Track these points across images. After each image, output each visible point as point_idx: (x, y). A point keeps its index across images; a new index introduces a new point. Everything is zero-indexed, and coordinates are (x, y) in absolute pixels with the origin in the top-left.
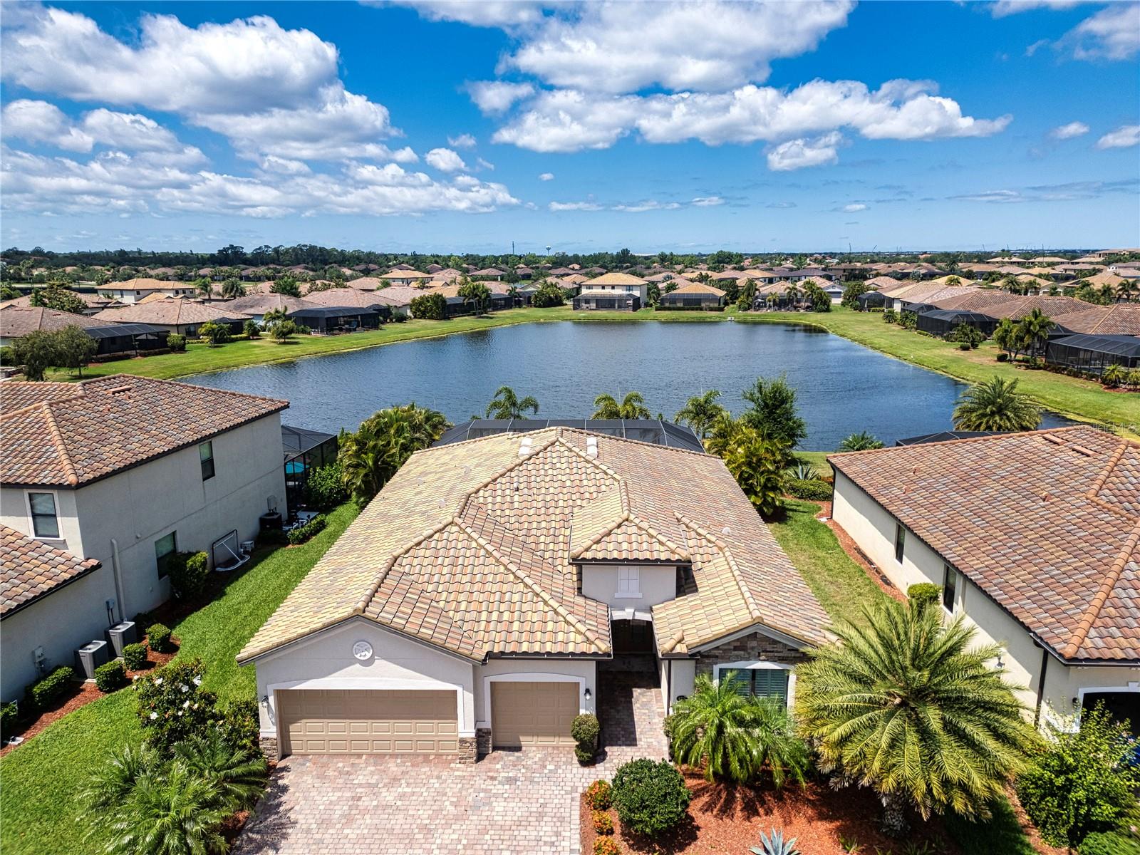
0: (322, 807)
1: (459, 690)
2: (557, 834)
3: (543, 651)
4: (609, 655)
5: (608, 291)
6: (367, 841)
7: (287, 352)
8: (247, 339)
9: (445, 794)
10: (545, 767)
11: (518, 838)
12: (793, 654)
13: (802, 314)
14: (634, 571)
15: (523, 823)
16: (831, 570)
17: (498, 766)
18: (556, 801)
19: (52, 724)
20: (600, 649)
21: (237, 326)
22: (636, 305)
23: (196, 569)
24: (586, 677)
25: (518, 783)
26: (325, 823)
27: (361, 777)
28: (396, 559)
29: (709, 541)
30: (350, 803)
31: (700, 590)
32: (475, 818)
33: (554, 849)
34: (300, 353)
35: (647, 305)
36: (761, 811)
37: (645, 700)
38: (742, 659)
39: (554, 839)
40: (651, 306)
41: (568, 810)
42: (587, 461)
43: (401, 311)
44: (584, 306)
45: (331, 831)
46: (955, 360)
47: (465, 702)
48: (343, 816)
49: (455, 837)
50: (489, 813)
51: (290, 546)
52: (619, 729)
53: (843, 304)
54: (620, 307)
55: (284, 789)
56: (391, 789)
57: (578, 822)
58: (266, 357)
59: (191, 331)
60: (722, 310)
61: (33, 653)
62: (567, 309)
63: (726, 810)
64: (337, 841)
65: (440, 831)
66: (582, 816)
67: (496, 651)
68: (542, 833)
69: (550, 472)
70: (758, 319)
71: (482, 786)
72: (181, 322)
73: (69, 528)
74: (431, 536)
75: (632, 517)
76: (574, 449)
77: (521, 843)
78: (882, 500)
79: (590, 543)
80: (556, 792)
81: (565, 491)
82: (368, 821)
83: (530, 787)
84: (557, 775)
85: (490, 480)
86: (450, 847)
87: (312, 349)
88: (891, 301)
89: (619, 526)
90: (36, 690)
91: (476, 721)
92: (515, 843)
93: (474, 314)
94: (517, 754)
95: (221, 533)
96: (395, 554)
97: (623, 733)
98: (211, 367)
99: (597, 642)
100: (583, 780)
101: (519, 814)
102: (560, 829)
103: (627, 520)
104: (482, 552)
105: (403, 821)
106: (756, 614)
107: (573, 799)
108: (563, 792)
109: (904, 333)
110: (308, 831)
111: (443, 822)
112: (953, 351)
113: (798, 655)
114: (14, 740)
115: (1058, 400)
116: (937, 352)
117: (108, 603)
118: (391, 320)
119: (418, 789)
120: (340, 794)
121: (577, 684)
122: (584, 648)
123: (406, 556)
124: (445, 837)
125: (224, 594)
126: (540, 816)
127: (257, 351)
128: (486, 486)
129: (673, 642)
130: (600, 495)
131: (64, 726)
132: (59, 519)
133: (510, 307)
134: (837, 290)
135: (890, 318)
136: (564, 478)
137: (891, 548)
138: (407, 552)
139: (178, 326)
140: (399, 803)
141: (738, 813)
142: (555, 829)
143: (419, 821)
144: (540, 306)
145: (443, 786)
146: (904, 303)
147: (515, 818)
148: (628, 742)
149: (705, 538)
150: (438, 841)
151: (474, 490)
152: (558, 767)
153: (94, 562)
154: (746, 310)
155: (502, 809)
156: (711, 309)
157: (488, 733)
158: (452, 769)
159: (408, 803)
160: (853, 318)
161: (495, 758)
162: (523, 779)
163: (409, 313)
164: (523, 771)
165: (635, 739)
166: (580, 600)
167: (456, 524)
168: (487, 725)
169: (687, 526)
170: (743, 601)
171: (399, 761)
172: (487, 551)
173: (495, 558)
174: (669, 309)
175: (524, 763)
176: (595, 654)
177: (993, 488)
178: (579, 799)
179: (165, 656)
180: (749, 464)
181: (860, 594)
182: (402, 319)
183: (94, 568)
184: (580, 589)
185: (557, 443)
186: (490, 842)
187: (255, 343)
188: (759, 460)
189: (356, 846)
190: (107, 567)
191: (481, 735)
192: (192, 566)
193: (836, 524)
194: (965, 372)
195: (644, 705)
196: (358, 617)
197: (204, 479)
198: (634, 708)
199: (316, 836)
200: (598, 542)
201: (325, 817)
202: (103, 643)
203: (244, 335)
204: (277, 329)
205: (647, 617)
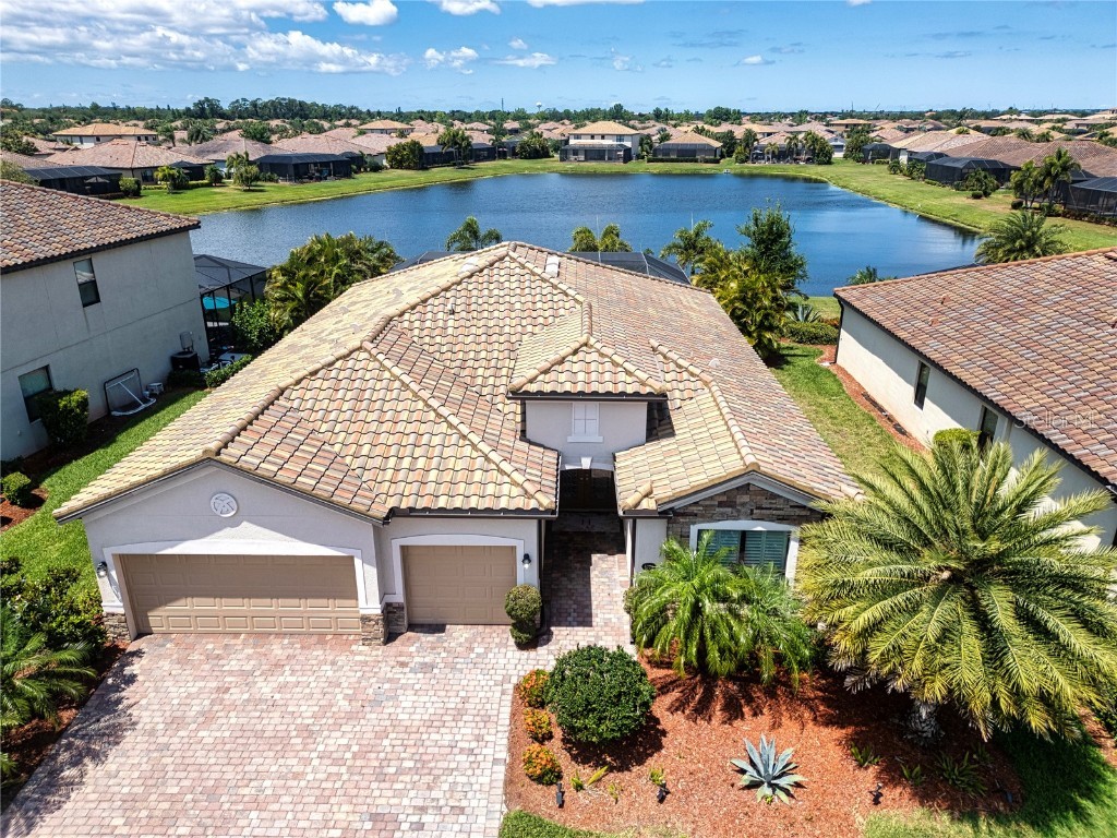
0: (175, 702)
1: (357, 555)
2: (479, 738)
3: (466, 507)
4: (553, 512)
5: (597, 142)
6: (228, 747)
7: (253, 199)
8: (209, 185)
9: (339, 685)
10: (472, 649)
11: (427, 743)
12: (798, 512)
13: (803, 167)
14: (593, 407)
15: (435, 724)
16: (835, 418)
17: (413, 649)
18: (481, 694)
20: (541, 505)
21: (196, 172)
22: (628, 156)
24: (526, 540)
25: (435, 671)
26: (175, 723)
27: (233, 663)
28: (282, 392)
29: (692, 374)
30: (213, 696)
31: (677, 432)
32: (374, 716)
33: (472, 758)
34: (265, 201)
35: (639, 157)
36: (746, 709)
37: (604, 566)
38: (728, 517)
39: (474, 744)
40: (643, 158)
41: (495, 706)
42: (544, 280)
43: (376, 160)
44: (572, 158)
45: (181, 733)
46: (966, 208)
47: (367, 575)
48: (202, 713)
49: (344, 741)
50: (392, 710)
51: (208, 390)
52: (570, 602)
53: (845, 157)
54: (610, 159)
55: (131, 679)
56: (269, 678)
57: (508, 722)
58: (229, 204)
59: (147, 175)
60: (717, 162)
62: (555, 161)
63: (702, 710)
64: (186, 746)
65: (326, 733)
66: (513, 715)
67: (403, 506)
68: (458, 737)
69: (496, 292)
70: (755, 172)
71: (390, 675)
72: (136, 165)
74: (332, 363)
75: (592, 341)
76: (527, 265)
77: (430, 750)
78: (902, 334)
79: (536, 372)
80: (483, 683)
81: (513, 315)
82: (233, 721)
83: (450, 676)
84: (487, 661)
85: (418, 300)
86: (335, 755)
87: (279, 196)
88: (898, 151)
89: (575, 352)
91: (384, 594)
92: (421, 750)
93: (454, 165)
94: (439, 634)
96: (282, 385)
97: (575, 606)
99: (538, 495)
100: (519, 667)
101: (431, 711)
102: (483, 731)
103: (586, 345)
104: (397, 384)
105: (277, 720)
106: (750, 459)
107: (503, 693)
108: (492, 683)
109: (914, 183)
110: (152, 733)
111: (331, 721)
112: (964, 199)
113: (804, 513)
116: (946, 200)
118: (366, 170)
119: (305, 679)
120: (202, 684)
121: (513, 549)
122: (520, 503)
123: (297, 387)
124: (331, 741)
125: (114, 441)
126: (459, 714)
127: (218, 197)
128: (413, 307)
129: (637, 496)
130: (557, 320)
133: (494, 159)
134: (839, 143)
135: (895, 168)
136: (513, 300)
137: (910, 390)
138: (298, 382)
139: (132, 169)
140: (277, 696)
141: (718, 714)
142: (476, 732)
143: (299, 721)
144: (526, 158)
145: (337, 674)
146: (911, 153)
147: (426, 717)
148: (580, 619)
149: (687, 370)
150: (321, 748)
151: (398, 312)
152: (488, 650)
154: (743, 162)
155: (410, 704)
156: (707, 161)
157: (400, 608)
158: (352, 652)
159: (289, 696)
160: (853, 170)
161: (409, 638)
162: (442, 665)
163: (385, 163)
164: (444, 655)
165: (590, 615)
166: (525, 446)
167: (366, 350)
168: (399, 598)
169: (665, 357)
170: (733, 444)
171: (286, 641)
172: (403, 383)
173: (412, 391)
174: (662, 161)
175: (446, 645)
176: (535, 510)
178: (511, 692)
179: (24, 510)
180: (743, 300)
181: (869, 445)
182: (377, 168)
184: (523, 432)
185: (507, 259)
186: (389, 749)
187: (217, 190)
188: (755, 295)
189: (211, 754)
191: (390, 612)
193: (840, 368)
194: (978, 220)
195: (603, 572)
196: (210, 460)
197: (85, 305)
198: (592, 576)
199: (161, 740)
200: (546, 372)
201: (179, 714)
203: (206, 181)
204: (241, 175)
205: (608, 467)
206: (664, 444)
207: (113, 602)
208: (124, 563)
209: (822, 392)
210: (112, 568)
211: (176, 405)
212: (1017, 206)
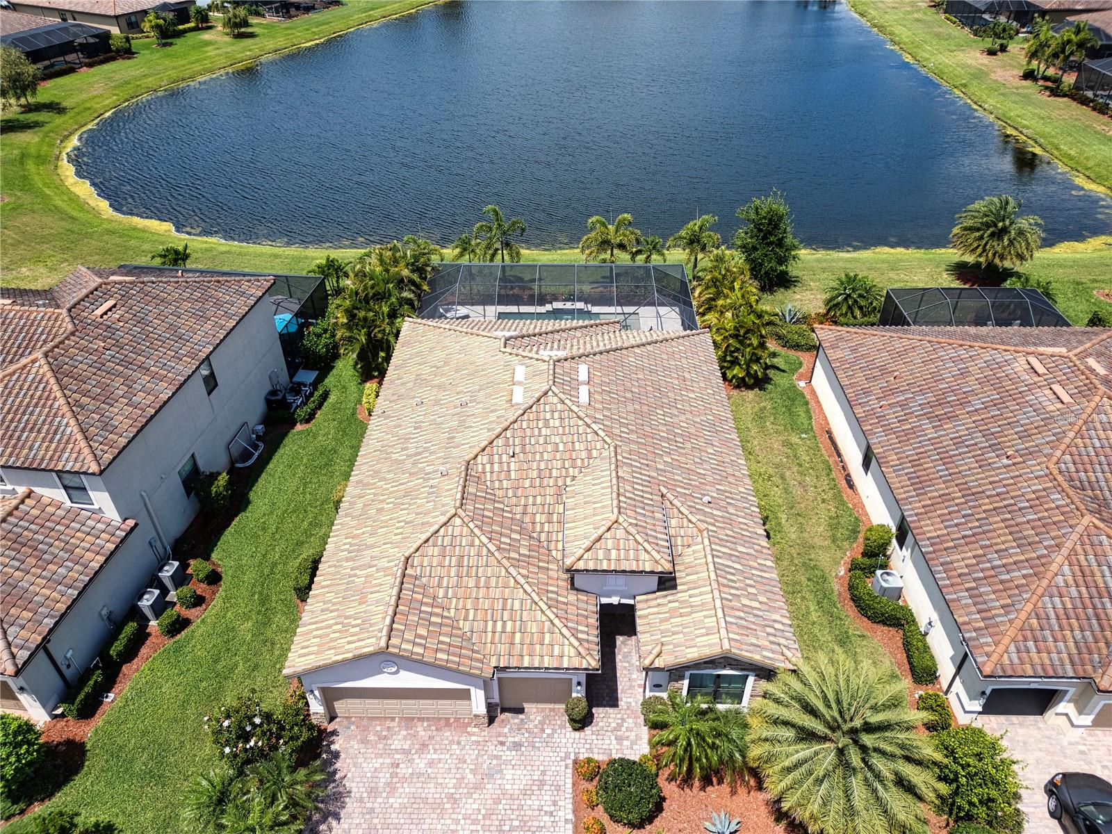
0: (369, 775)
1: (473, 689)
2: (555, 803)
3: (542, 666)
4: (598, 670)
6: (409, 810)
7: (245, 51)
8: (196, 29)
9: (465, 762)
10: (543, 731)
11: (525, 807)
15: (528, 792)
16: (801, 465)
17: (506, 730)
18: (553, 768)
19: (134, 675)
20: (590, 664)
21: (181, 13)
23: (221, 494)
24: (578, 678)
25: (523, 749)
26: (373, 792)
27: (396, 742)
28: (407, 559)
29: (690, 521)
30: (391, 770)
31: (679, 588)
32: (489, 786)
34: (257, 52)
36: (714, 780)
38: (710, 668)
39: (552, 808)
41: (563, 778)
42: (579, 418)
45: (379, 800)
46: (980, 75)
47: (478, 694)
48: (387, 784)
49: (475, 806)
50: (499, 782)
51: (299, 427)
52: (604, 687)
55: (336, 755)
56: (422, 756)
57: (571, 791)
58: (222, 61)
59: (132, 21)
61: (100, 613)
63: (687, 781)
64: (384, 810)
65: (464, 800)
66: (574, 785)
67: (501, 665)
68: (543, 803)
69: (544, 431)
71: (495, 753)
72: (119, 12)
73: (101, 499)
74: (437, 531)
75: (621, 520)
76: (566, 402)
77: (527, 813)
78: (858, 410)
79: (582, 551)
80: (553, 759)
81: (558, 456)
82: (407, 790)
83: (532, 753)
84: (554, 740)
85: (486, 442)
89: (609, 529)
90: (112, 652)
91: (487, 698)
92: (522, 813)
94: (521, 716)
96: (407, 554)
97: (607, 691)
98: (165, 82)
99: (587, 658)
100: (575, 745)
101: (524, 782)
102: (557, 798)
103: (616, 522)
104: (485, 551)
105: (432, 790)
106: (726, 646)
107: (566, 767)
108: (558, 759)
109: (931, 16)
110: (361, 800)
111: (465, 791)
112: (978, 54)
113: (757, 667)
114: (107, 697)
115: (1072, 153)
116: (960, 56)
117: (150, 543)
119: (442, 756)
120: (381, 760)
121: (571, 680)
122: (576, 663)
123: (417, 554)
124: (468, 806)
126: (542, 783)
127: (211, 51)
128: (483, 450)
129: (651, 657)
130: (591, 461)
131: (144, 680)
132: (90, 492)
136: (557, 439)
137: (860, 456)
138: (417, 550)
139: (117, 17)
140: (429, 771)
141: (697, 783)
142: (553, 798)
145: (463, 752)
147: (522, 787)
148: (611, 704)
149: (687, 518)
151: (472, 455)
152: (554, 731)
153: (131, 523)
155: (510, 777)
157: (497, 705)
158: (468, 733)
159: (436, 771)
161: (503, 721)
162: (526, 744)
164: (526, 735)
165: (617, 699)
166: (572, 597)
167: (459, 517)
168: (496, 699)
169: (671, 503)
171: (425, 724)
172: (489, 550)
175: (526, 726)
176: (585, 668)
178: (571, 766)
179: (212, 587)
180: (736, 336)
181: (824, 501)
183: (132, 529)
184: (572, 584)
185: (550, 393)
186: (503, 812)
187: (206, 36)
188: (748, 331)
190: (144, 517)
191: (490, 707)
192: (216, 492)
193: (813, 393)
194: (984, 96)
195: (625, 656)
196: (383, 652)
197: (209, 394)
199: (369, 805)
200: (589, 549)
201: (373, 785)
202: (157, 592)
203: (192, 25)
204: (230, 19)
205: (631, 602)
206: (670, 598)
207: (316, 708)
208: (324, 691)
209: (794, 427)
210: (316, 693)
211: (281, 451)
212: (1029, 75)
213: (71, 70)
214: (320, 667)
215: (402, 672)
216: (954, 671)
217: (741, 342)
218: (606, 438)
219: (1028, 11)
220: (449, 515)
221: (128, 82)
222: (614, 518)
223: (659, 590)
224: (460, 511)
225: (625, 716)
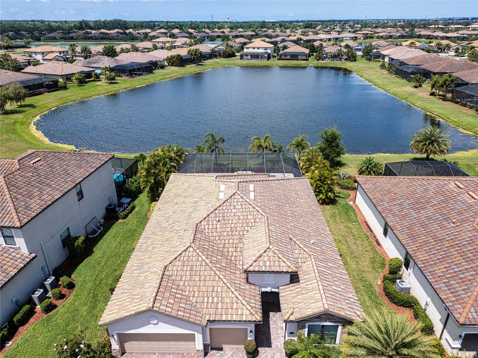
1: (196, 334)
3: (232, 320)
4: (261, 322)
5: (256, 50)
7: (113, 88)
8: (94, 81)
12: (341, 320)
13: (344, 63)
14: (272, 275)
19: (24, 332)
20: (257, 319)
21: (88, 75)
22: (269, 58)
23: (79, 246)
24: (252, 327)
28: (166, 267)
31: (300, 282)
34: (118, 88)
35: (274, 57)
40: (275, 57)
42: (250, 204)
43: (162, 63)
44: (245, 57)
46: (412, 94)
47: (199, 337)
51: (120, 221)
53: (362, 57)
54: (261, 58)
58: (103, 92)
59: (68, 77)
60: (307, 60)
61: (12, 300)
62: (236, 60)
67: (211, 319)
70: (324, 65)
72: (63, 74)
73: (20, 242)
74: (181, 254)
75: (271, 247)
76: (244, 197)
79: (252, 262)
81: (240, 221)
85: (206, 215)
87: (124, 86)
88: (384, 57)
89: (265, 252)
90: (15, 319)
91: (204, 341)
93: (195, 63)
94: (221, 352)
95: (89, 220)
96: (165, 265)
97: (266, 339)
98: (79, 98)
99: (255, 315)
103: (269, 248)
104: (204, 263)
106: (326, 306)
109: (389, 76)
112: (411, 88)
113: (343, 320)
114: (8, 343)
115: (456, 120)
116: (403, 88)
117: (42, 267)
118: (158, 68)
121: (247, 329)
122: (250, 318)
123: (170, 265)
125: (93, 252)
127: (99, 88)
128: (205, 219)
129: (288, 315)
130: (256, 224)
131: (29, 335)
132: (15, 239)
133: (212, 58)
134: (359, 48)
135: (383, 67)
137: (382, 230)
138: (171, 263)
139: (62, 75)
144: (225, 57)
146: (390, 58)
148: (268, 345)
149: (303, 249)
151: (199, 221)
153: (33, 255)
154: (318, 60)
156: (303, 60)
157: (209, 345)
160: (366, 66)
161: (212, 355)
163: (166, 64)
165: (271, 343)
166: (247, 286)
167: (192, 247)
168: (208, 342)
169: (295, 242)
170: (320, 296)
171: (171, 356)
174: (284, 59)
175: (224, 357)
176: (255, 321)
177: (430, 211)
179: (70, 290)
181: (367, 251)
182: (163, 67)
183: (34, 258)
184: (247, 281)
185: (236, 194)
187: (98, 83)
188: (325, 178)
190: (40, 255)
191: (206, 346)
192: (77, 245)
193: (357, 206)
194: (415, 102)
196: (150, 310)
197: (79, 201)
198: (270, 324)
200: (255, 261)
202: (42, 290)
203: (93, 79)
204: (108, 77)
205: (277, 290)
206: (296, 287)
207: (115, 346)
208: (119, 335)
209: (350, 220)
210: (115, 337)
211: (111, 230)
212: (432, 94)
213: (41, 93)
214: (117, 319)
215: (160, 324)
216: (442, 326)
217: (323, 183)
218: (263, 214)
219: (428, 73)
220: (187, 246)
221: (63, 98)
222: (267, 246)
223: (291, 283)
224: (193, 245)
225: (275, 352)
